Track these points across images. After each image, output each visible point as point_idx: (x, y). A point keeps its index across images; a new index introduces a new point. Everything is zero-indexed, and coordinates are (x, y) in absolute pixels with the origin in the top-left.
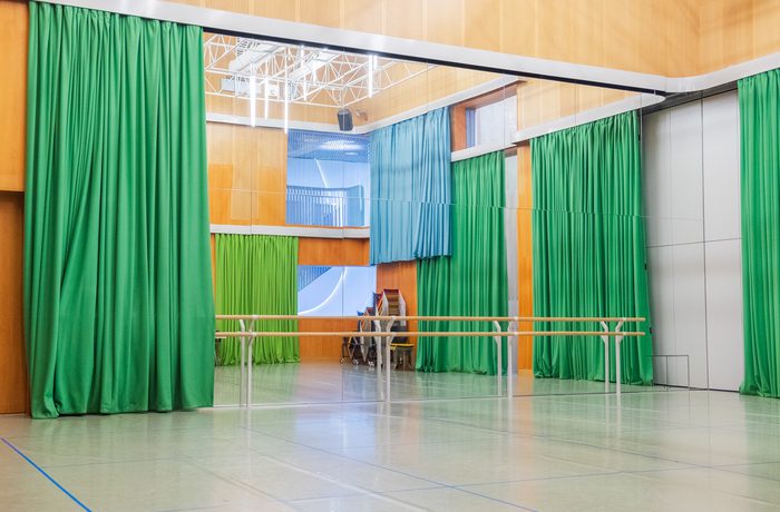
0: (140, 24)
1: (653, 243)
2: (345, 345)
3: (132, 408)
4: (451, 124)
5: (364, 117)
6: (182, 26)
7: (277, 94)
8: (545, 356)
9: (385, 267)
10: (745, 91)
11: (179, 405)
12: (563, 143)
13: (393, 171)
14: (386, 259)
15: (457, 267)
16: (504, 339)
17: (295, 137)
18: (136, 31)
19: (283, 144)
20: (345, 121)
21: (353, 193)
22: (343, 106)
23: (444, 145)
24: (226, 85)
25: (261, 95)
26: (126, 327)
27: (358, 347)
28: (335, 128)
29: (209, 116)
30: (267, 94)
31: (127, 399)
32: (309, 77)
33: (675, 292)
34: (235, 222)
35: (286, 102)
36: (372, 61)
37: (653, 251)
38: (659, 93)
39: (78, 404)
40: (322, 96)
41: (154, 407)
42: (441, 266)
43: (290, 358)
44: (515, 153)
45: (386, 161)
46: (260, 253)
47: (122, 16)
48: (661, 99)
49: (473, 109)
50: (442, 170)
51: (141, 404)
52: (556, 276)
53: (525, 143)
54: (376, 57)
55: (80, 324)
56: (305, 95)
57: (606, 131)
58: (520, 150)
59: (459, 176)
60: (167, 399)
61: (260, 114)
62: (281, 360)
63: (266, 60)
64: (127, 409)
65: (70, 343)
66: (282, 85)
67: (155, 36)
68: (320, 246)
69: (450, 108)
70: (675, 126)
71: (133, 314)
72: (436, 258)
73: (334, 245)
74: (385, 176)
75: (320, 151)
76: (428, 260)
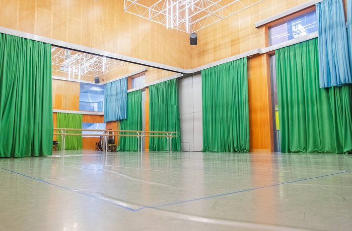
0: (31, 42)
1: (181, 113)
2: (96, 145)
3: (25, 155)
4: (127, 82)
5: (103, 80)
6: (45, 43)
7: (77, 72)
8: (152, 145)
9: (108, 123)
10: (203, 73)
11: (41, 154)
12: (157, 87)
13: (111, 95)
14: (108, 120)
15: (128, 122)
16: (140, 137)
17: (82, 85)
18: (30, 44)
19: (79, 86)
20: (97, 81)
21: (100, 103)
22: (96, 76)
23: (125, 88)
24: (61, 68)
25: (72, 72)
26: (24, 131)
27: (100, 145)
28: (94, 83)
29: (53, 77)
30: (74, 71)
31: (24, 153)
32: (86, 67)
33: (186, 126)
34: (63, 109)
35: (79, 74)
36: (105, 59)
37: (181, 116)
38: (182, 73)
39: (7, 154)
40: (90, 73)
41: (33, 155)
42: (124, 122)
43: (79, 148)
44: (145, 90)
45: (109, 93)
46: (71, 119)
47: (25, 39)
48: (183, 75)
49: (134, 78)
50: (125, 95)
51: (28, 155)
52: (155, 123)
53: (147, 87)
54: (105, 58)
55: (8, 130)
56: (85, 73)
57: (168, 84)
58: (146, 89)
59: (129, 97)
60: (37, 153)
61: (71, 77)
62: (76, 148)
63: (74, 61)
64: (24, 156)
65: (4, 136)
66: (78, 69)
67: (36, 45)
68: (89, 117)
69: (127, 78)
70: (186, 83)
71: (26, 127)
72: (123, 120)
73: (94, 117)
74: (109, 97)
75: (90, 90)
76: (120, 120)
